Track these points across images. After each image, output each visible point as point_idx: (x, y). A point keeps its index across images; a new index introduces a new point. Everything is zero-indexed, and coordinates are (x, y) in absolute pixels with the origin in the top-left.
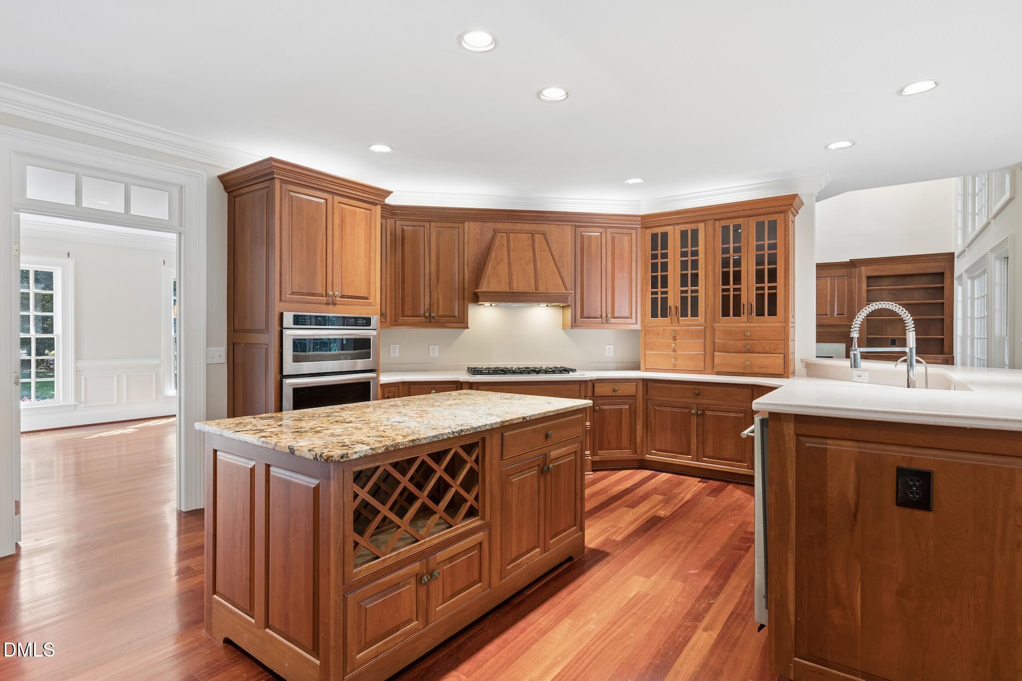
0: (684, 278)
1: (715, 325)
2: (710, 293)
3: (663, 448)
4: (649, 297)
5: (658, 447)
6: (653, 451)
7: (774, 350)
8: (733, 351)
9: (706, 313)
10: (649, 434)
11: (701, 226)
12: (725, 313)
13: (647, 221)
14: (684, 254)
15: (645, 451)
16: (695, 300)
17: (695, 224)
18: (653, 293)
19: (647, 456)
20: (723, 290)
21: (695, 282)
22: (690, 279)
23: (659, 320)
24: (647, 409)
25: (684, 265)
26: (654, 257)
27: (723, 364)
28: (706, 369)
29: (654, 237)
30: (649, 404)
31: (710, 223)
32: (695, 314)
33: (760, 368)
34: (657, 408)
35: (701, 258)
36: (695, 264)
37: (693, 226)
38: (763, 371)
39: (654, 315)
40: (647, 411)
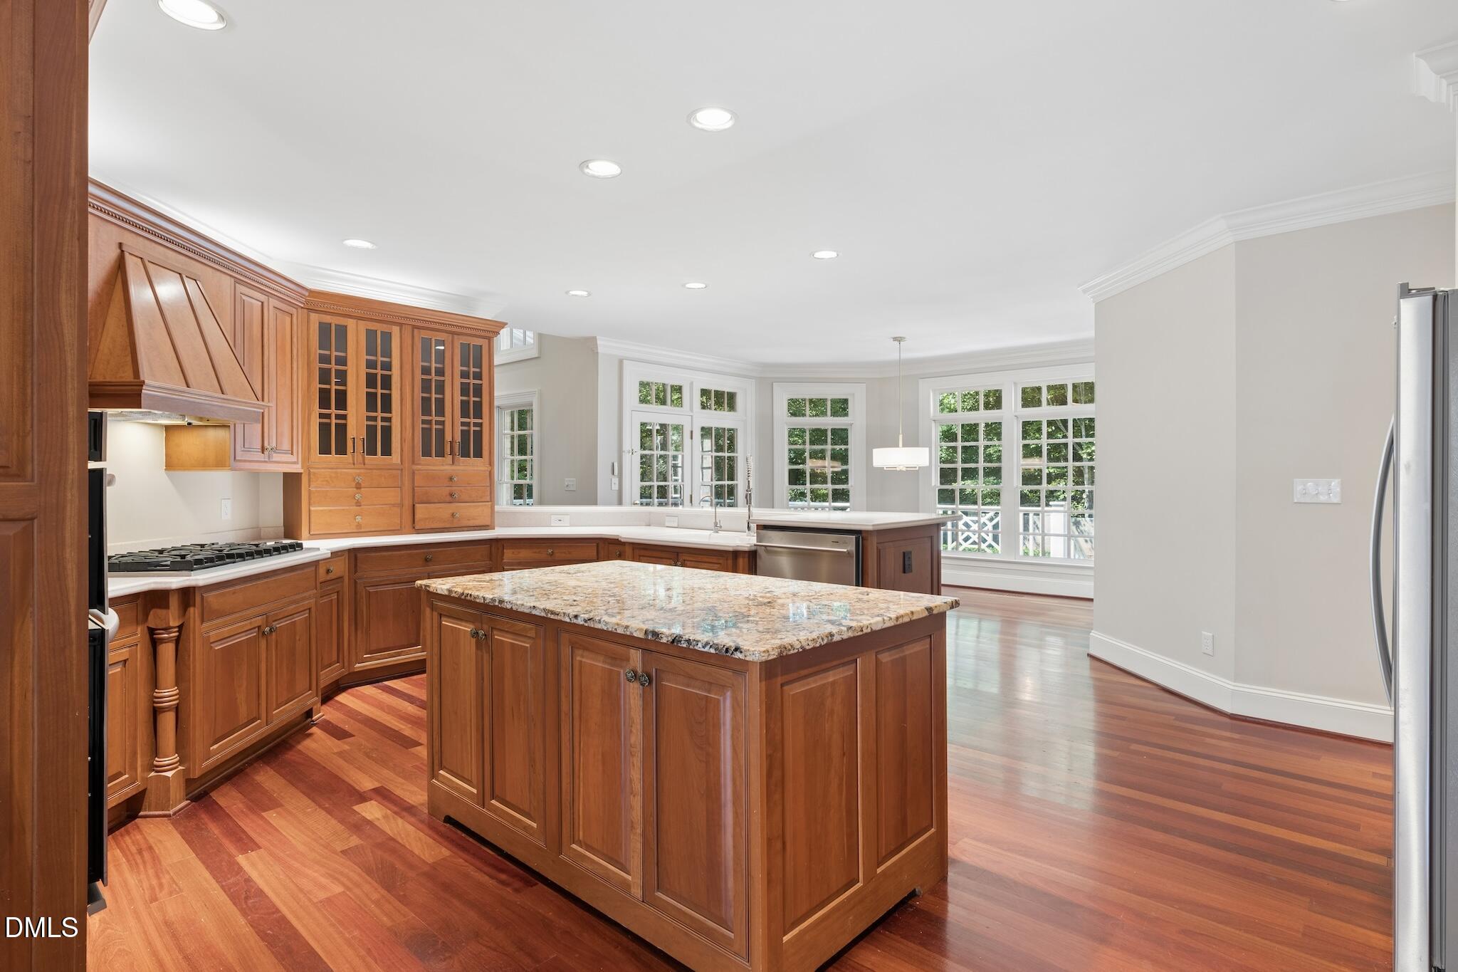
0: (371, 398)
1: (415, 467)
2: (408, 423)
3: (382, 646)
4: (315, 422)
5: (374, 647)
6: (365, 656)
7: (481, 497)
8: (436, 501)
9: (402, 450)
10: (359, 633)
11: (395, 331)
12: (426, 453)
13: (317, 302)
14: (371, 364)
15: (354, 659)
16: (387, 432)
17: (389, 326)
18: (321, 416)
19: (358, 665)
20: (424, 422)
21: (387, 407)
22: (379, 400)
23: (333, 457)
24: (356, 593)
25: (371, 381)
26: (324, 359)
27: (427, 519)
28: (403, 526)
29: (324, 329)
30: (358, 586)
31: (407, 330)
32: (387, 451)
33: (469, 520)
34: (371, 590)
35: (395, 373)
36: (387, 382)
37: (385, 328)
38: (471, 523)
39: (324, 449)
40: (356, 598)
